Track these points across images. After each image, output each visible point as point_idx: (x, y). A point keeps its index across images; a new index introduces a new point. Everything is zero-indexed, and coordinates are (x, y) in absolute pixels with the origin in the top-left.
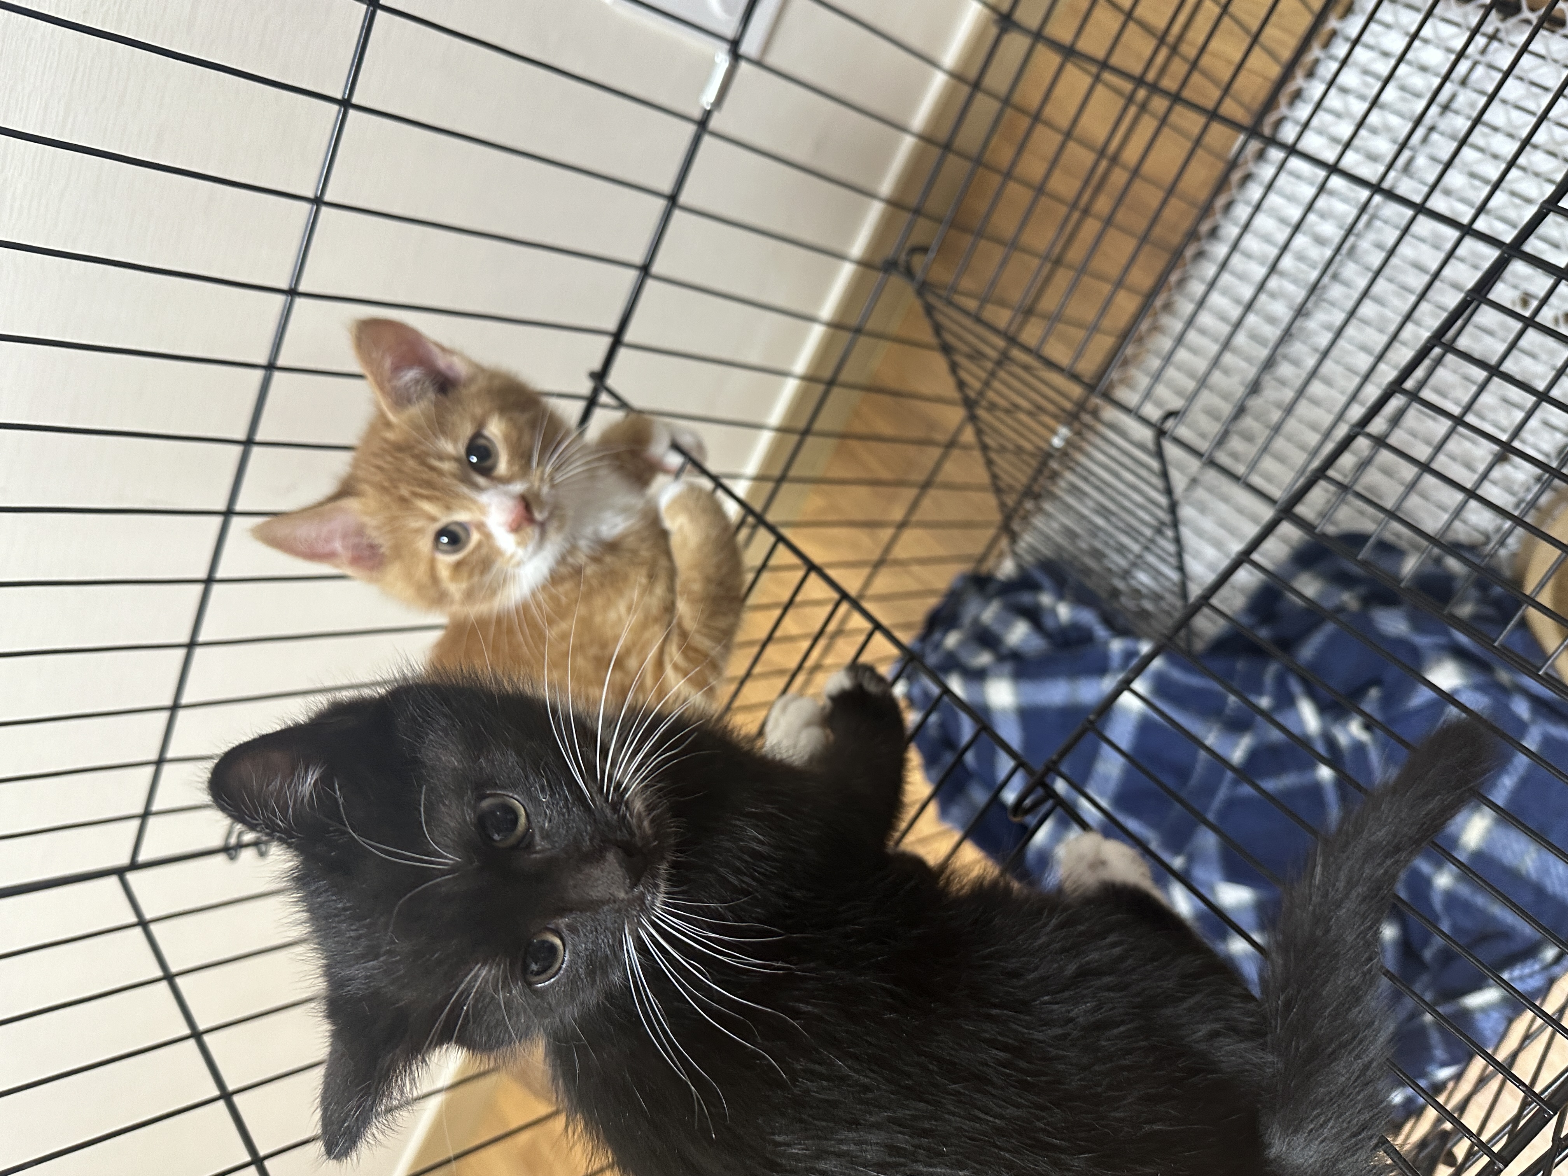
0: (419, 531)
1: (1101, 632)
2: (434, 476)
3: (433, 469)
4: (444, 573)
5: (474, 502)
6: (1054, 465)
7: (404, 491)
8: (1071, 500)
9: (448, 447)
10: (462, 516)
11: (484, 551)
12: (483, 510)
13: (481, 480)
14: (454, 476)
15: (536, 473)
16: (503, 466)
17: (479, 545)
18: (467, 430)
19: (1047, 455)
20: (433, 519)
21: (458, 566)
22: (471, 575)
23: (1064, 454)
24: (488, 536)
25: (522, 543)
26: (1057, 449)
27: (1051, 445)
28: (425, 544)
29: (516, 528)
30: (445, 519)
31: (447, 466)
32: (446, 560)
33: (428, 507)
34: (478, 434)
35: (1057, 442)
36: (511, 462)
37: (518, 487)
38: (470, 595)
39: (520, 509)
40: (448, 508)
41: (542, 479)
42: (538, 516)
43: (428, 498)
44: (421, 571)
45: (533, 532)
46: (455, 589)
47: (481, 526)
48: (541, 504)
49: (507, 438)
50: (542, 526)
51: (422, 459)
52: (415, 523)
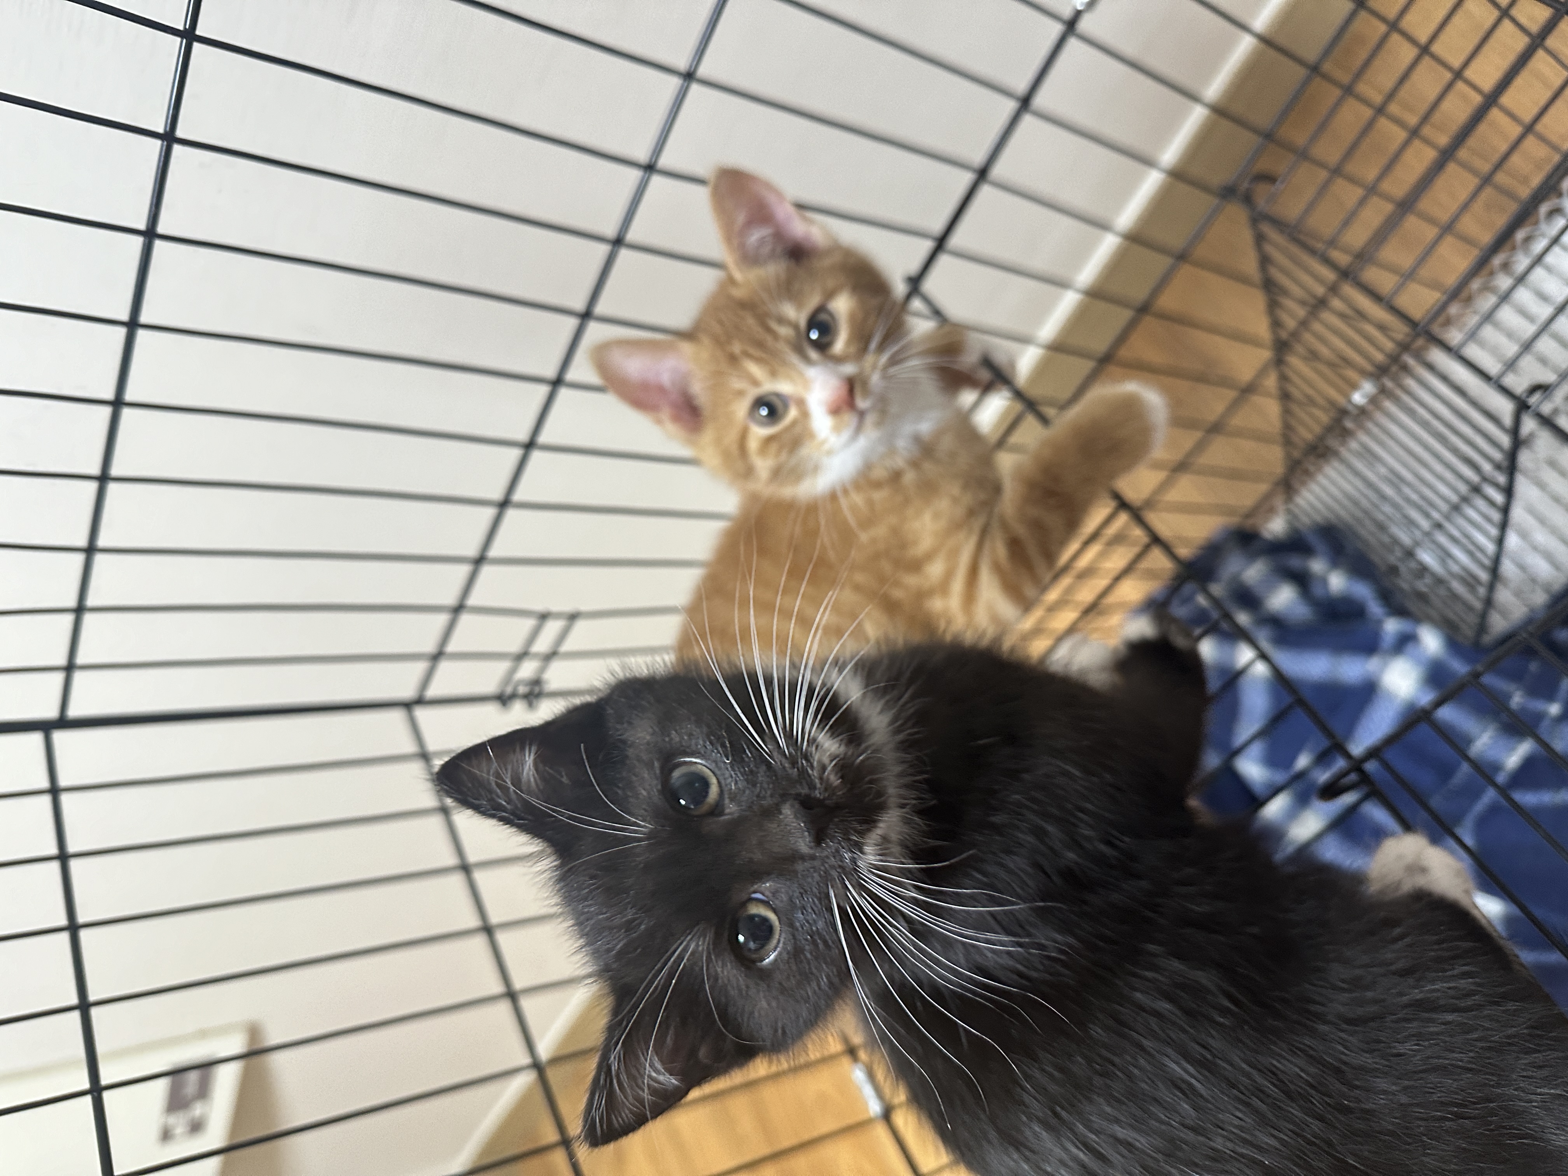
0: (740, 393)
1: (1375, 608)
2: (769, 339)
3: (769, 330)
4: (753, 445)
5: (801, 374)
6: (1349, 424)
7: (737, 348)
8: (1359, 465)
9: (790, 311)
10: (784, 387)
11: (798, 429)
12: (807, 384)
13: (813, 354)
14: (788, 342)
15: (870, 359)
16: (839, 345)
17: (794, 423)
18: (813, 302)
19: (1343, 412)
20: (755, 383)
21: (769, 440)
22: (779, 452)
23: (1362, 412)
24: (805, 414)
25: (837, 429)
26: (1356, 407)
27: (1350, 401)
28: (741, 408)
29: (835, 411)
30: (770, 386)
31: (784, 331)
32: (759, 432)
33: (755, 369)
34: (821, 309)
35: (1358, 398)
36: (849, 343)
37: (849, 369)
38: (777, 474)
39: (844, 391)
40: (773, 374)
41: (874, 367)
42: (862, 403)
43: (758, 360)
44: (731, 437)
45: (850, 419)
46: (763, 466)
47: (801, 403)
48: (866, 392)
49: (852, 318)
50: (862, 414)
51: (763, 319)
52: (737, 384)
